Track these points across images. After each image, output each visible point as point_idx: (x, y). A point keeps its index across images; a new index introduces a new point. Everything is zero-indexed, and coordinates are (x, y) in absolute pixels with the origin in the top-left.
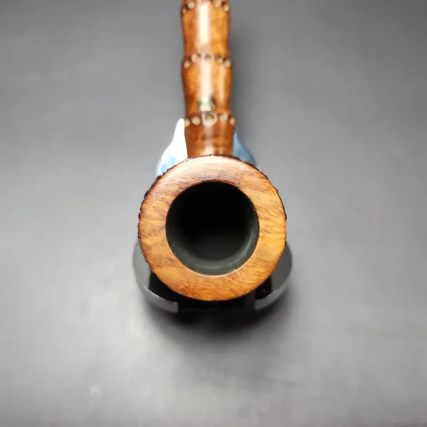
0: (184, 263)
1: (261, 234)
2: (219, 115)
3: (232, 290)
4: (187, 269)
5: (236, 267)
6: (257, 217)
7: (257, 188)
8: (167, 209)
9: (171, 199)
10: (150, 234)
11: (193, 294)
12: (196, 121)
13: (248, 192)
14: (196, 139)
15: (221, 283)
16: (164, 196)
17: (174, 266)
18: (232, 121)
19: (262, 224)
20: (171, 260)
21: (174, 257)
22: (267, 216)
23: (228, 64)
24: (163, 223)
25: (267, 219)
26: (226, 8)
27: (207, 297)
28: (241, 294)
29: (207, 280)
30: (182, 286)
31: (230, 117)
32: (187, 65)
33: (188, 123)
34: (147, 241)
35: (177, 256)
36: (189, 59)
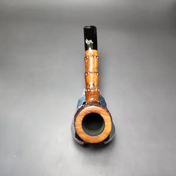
0: (86, 133)
1: (105, 126)
2: (95, 89)
3: (98, 140)
4: (87, 135)
5: (99, 134)
6: (104, 122)
7: (105, 115)
8: (82, 119)
9: (83, 117)
10: (78, 126)
11: (88, 141)
12: (89, 90)
13: (102, 115)
14: (89, 95)
15: (95, 139)
16: (81, 116)
17: (83, 134)
18: (99, 90)
19: (106, 124)
20: (83, 132)
21: (84, 132)
22: (107, 122)
23: (98, 74)
24: (81, 123)
25: (107, 123)
26: (97, 58)
27: (92, 142)
28: (100, 141)
29: (92, 138)
30: (85, 139)
31: (98, 89)
32: (86, 74)
33: (86, 91)
34: (77, 127)
35: (84, 131)
36: (87, 73)
